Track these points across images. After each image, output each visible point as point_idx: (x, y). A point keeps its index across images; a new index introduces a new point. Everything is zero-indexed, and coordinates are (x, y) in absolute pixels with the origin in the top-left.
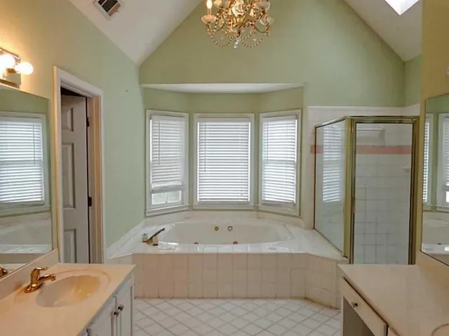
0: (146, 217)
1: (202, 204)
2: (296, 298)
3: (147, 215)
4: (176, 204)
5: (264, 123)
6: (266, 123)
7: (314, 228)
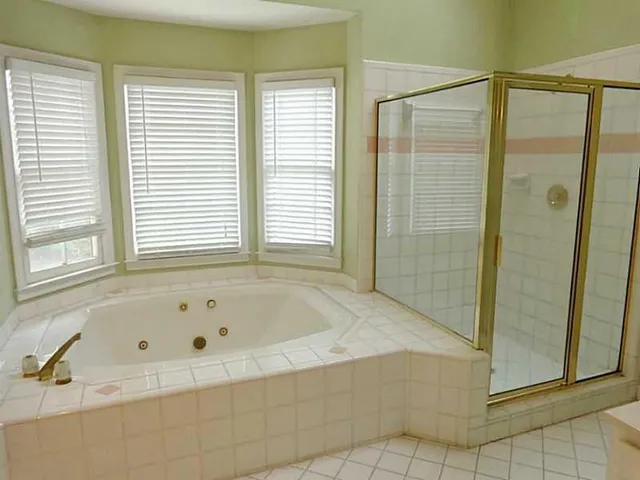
0: (18, 303)
1: (143, 258)
2: (388, 438)
3: (21, 298)
4: (87, 264)
5: (264, 94)
6: (271, 94)
7: (374, 289)
